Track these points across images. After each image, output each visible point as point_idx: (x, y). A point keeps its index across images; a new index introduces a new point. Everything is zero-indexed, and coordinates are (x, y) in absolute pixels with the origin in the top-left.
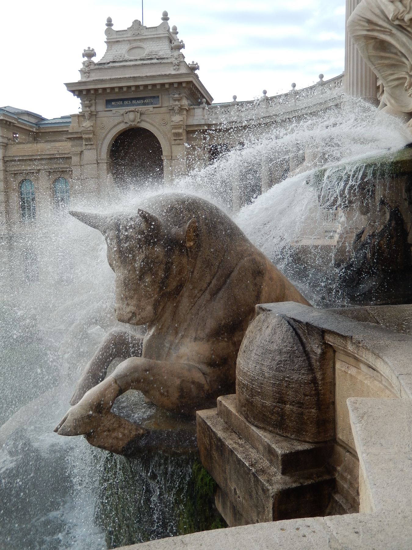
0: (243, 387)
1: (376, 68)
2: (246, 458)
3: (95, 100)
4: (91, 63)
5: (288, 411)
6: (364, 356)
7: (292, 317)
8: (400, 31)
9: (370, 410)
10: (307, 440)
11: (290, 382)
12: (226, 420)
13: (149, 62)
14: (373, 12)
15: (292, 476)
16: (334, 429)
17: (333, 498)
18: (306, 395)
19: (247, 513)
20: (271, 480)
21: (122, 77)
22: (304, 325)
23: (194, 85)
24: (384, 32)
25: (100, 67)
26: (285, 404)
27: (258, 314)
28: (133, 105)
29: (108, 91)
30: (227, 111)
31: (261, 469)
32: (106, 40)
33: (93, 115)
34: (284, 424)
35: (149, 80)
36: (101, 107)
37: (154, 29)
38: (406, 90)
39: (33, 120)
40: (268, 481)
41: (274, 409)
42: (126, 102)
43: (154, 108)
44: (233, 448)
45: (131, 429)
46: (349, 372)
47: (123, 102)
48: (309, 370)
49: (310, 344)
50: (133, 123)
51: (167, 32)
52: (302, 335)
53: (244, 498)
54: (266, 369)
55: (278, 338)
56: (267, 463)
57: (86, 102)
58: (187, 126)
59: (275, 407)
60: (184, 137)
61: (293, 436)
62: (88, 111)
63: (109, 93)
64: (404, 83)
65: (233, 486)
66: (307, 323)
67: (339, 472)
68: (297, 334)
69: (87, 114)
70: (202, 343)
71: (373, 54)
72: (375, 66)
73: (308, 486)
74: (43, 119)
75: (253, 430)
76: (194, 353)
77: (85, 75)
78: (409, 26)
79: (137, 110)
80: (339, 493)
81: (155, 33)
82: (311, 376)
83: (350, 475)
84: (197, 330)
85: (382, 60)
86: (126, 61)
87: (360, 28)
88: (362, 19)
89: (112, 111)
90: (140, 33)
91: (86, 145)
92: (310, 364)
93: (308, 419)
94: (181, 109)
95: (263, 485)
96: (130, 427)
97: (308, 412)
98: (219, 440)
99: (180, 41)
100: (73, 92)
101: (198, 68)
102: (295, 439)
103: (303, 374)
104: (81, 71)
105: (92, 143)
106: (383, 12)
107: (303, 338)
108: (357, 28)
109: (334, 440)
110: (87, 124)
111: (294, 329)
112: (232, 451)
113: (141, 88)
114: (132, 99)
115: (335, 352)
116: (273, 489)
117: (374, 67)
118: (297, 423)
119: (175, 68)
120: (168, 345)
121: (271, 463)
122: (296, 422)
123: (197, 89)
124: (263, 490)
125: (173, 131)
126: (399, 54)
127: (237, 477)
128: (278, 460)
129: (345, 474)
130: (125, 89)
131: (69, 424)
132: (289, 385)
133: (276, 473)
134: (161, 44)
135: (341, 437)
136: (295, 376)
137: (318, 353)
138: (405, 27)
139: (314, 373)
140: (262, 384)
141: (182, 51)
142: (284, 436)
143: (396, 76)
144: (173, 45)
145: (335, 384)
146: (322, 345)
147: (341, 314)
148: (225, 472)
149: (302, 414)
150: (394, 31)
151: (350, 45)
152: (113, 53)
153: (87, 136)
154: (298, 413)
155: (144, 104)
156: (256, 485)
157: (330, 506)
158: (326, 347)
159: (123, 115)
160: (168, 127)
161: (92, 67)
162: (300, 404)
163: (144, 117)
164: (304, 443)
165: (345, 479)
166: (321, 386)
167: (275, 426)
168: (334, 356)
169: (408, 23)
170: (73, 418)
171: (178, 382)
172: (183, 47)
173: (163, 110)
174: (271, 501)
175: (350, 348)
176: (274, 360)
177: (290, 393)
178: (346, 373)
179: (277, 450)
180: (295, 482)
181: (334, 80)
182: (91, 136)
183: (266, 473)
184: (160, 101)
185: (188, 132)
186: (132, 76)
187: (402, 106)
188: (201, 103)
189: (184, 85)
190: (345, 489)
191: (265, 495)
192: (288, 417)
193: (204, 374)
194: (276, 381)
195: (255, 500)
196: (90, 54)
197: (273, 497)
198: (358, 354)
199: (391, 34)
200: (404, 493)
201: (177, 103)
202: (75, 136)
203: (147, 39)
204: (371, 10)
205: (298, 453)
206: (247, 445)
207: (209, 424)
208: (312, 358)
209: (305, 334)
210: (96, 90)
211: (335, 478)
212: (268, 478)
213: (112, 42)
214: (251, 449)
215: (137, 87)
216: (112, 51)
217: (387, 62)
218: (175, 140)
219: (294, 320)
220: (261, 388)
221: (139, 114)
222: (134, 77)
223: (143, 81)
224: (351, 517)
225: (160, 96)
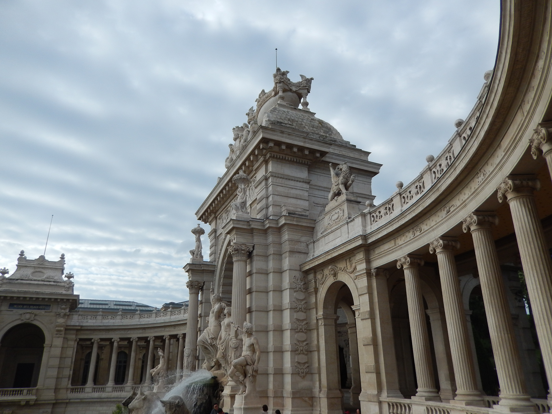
3: (2, 303)
4: (4, 278)
8: (211, 346)
13: (48, 283)
24: (207, 345)
25: (11, 281)
28: (30, 309)
32: (17, 264)
36: (5, 308)
37: (53, 263)
38: (212, 361)
42: (25, 307)
43: (45, 312)
47: (23, 306)
50: (28, 321)
51: (62, 266)
58: (67, 326)
60: (63, 333)
63: (14, 300)
71: (203, 350)
79: (32, 312)
81: (54, 265)
85: (205, 352)
86: (31, 280)
88: (202, 341)
89: (13, 311)
90: (43, 263)
94: (64, 315)
113: (40, 299)
114: (30, 305)
119: (66, 289)
125: (57, 328)
126: (210, 351)
130: (28, 299)
134: (56, 273)
143: (209, 356)
152: (21, 273)
155: (39, 309)
159: (21, 314)
160: (53, 325)
161: (5, 281)
163: (37, 318)
172: (73, 277)
173: (52, 314)
184: (51, 308)
185: (66, 330)
186: (35, 290)
187: (210, 364)
196: (4, 272)
199: (208, 346)
201: (63, 311)
203: (47, 268)
204: (204, 339)
210: (6, 297)
213: (21, 266)
215: (38, 298)
216: (20, 271)
218: (56, 334)
221: (34, 315)
222: (36, 292)
223: (42, 295)
225: (51, 305)
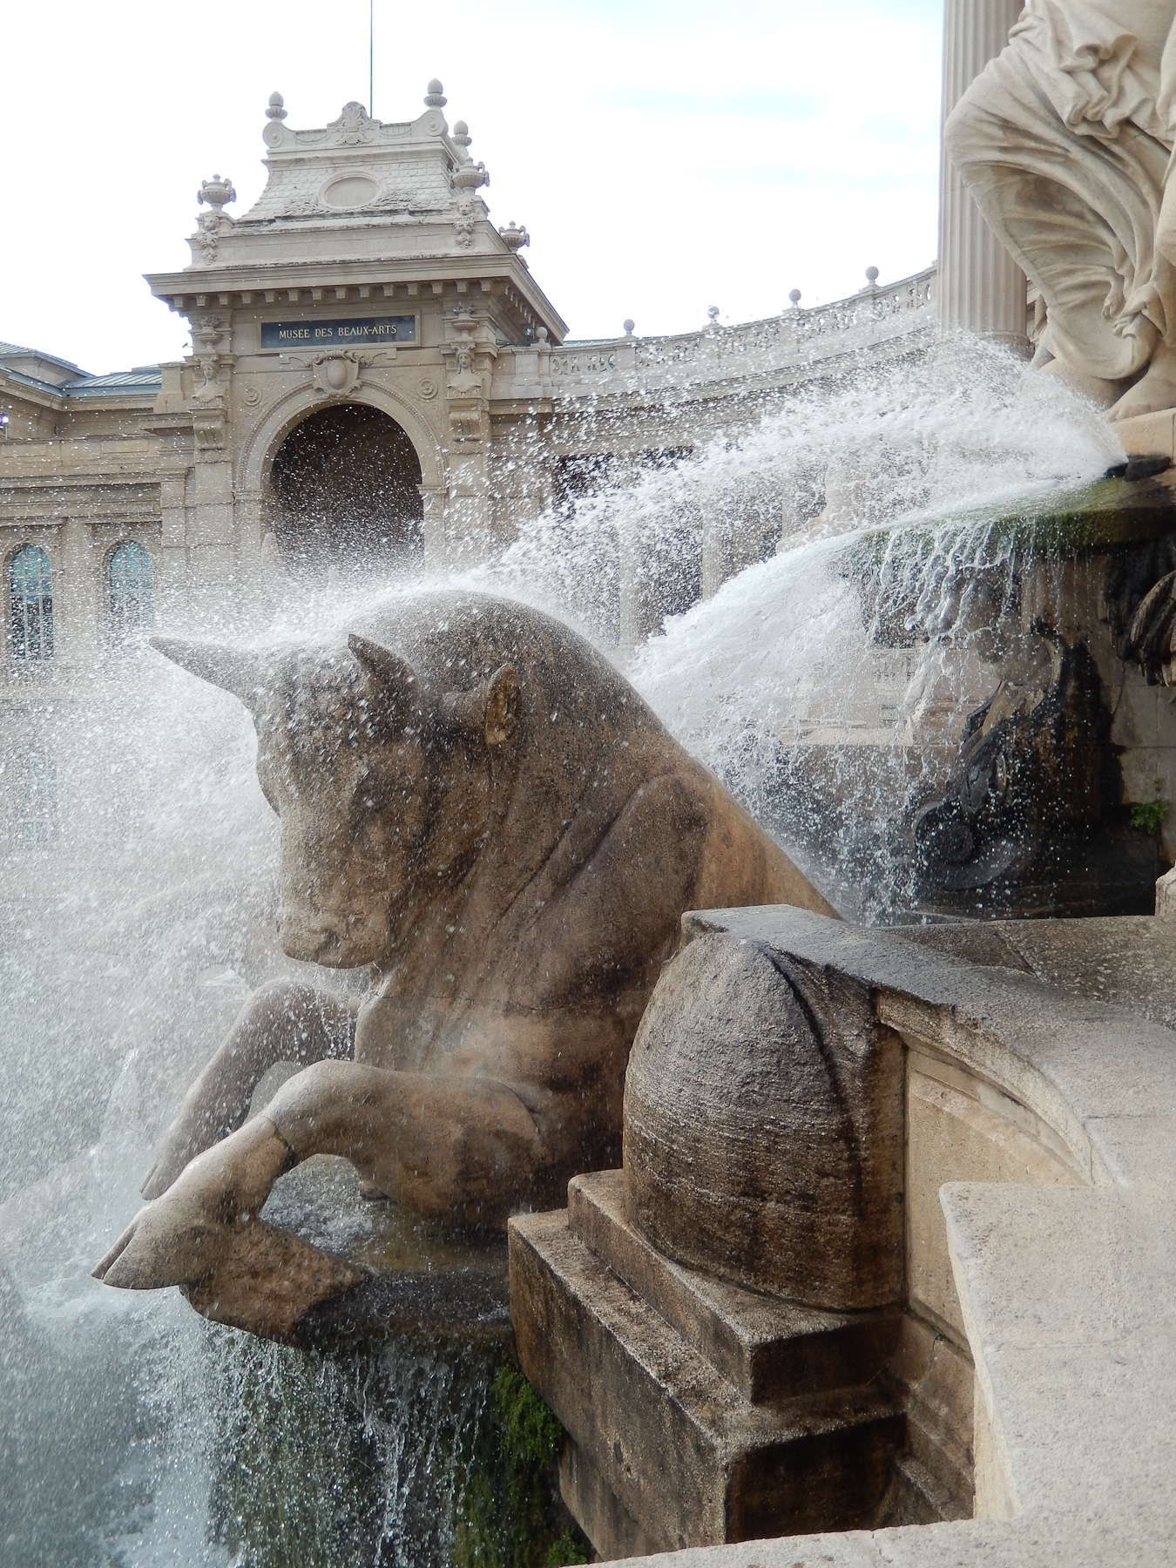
0: (642, 1150)
1: (1024, 253)
2: (651, 1355)
3: (231, 326)
4: (222, 219)
5: (773, 1219)
6: (988, 1063)
7: (785, 948)
8: (1093, 153)
9: (1006, 1219)
10: (827, 1302)
11: (777, 1135)
12: (593, 1245)
13: (387, 220)
14: (1016, 99)
15: (781, 1409)
16: (903, 1271)
17: (899, 1473)
18: (823, 1174)
19: (652, 1517)
20: (721, 1418)
21: (308, 260)
22: (819, 972)
23: (513, 287)
24: (1047, 155)
25: (248, 230)
26: (764, 1199)
27: (690, 938)
28: (341, 340)
29: (270, 299)
30: (606, 364)
31: (694, 1387)
32: (266, 157)
33: (224, 366)
34: (760, 1258)
35: (388, 272)
36: (247, 343)
37: (402, 130)
38: (1108, 317)
39: (52, 378)
40: (713, 1423)
41: (730, 1213)
42: (320, 333)
43: (398, 349)
44: (612, 1325)
45: (319, 1270)
46: (946, 1109)
47: (312, 332)
48: (833, 1101)
49: (835, 1026)
50: (340, 392)
51: (439, 138)
52: (812, 1001)
53: (643, 1472)
54: (709, 1098)
55: (746, 1008)
56: (711, 1371)
57: (205, 330)
58: (493, 402)
59: (736, 1206)
60: (484, 432)
61: (785, 1293)
62: (209, 355)
63: (270, 306)
64: (1102, 299)
65: (612, 1437)
66: (828, 967)
67: (915, 1397)
68: (799, 997)
69: (207, 364)
70: (527, 1020)
71: (1015, 216)
72: (1021, 247)
73: (828, 1436)
74: (81, 376)
75: (671, 1274)
76: (503, 1049)
77: (205, 252)
78: (1116, 141)
79: (350, 354)
80: (916, 1458)
81: (407, 140)
82: (836, 1119)
83: (949, 1405)
84: (511, 985)
85: (1041, 232)
86: (323, 216)
87: (982, 142)
88: (986, 117)
89: (278, 355)
90: (364, 138)
91: (203, 450)
92: (836, 1086)
93: (828, 1242)
94: (477, 354)
95: (699, 1434)
96: (315, 1264)
97: (829, 1223)
98: (574, 1302)
99: (476, 163)
100: (169, 299)
101: (525, 241)
102: (793, 1301)
103: (816, 1113)
104: (192, 241)
105: (220, 445)
106: (1044, 101)
107: (816, 1008)
108: (974, 141)
109: (902, 1303)
110: (206, 391)
111: (792, 984)
112: (609, 1335)
113: (364, 294)
114: (336, 324)
115: (905, 1049)
116: (729, 1445)
117: (1019, 251)
118: (798, 1255)
119: (460, 238)
120: (428, 1026)
121: (721, 1370)
122: (794, 1250)
123: (523, 299)
124: (698, 1448)
125: (454, 416)
126: (1090, 217)
127: (624, 1409)
128: (741, 1361)
129: (934, 1404)
130: (317, 296)
131: (137, 1255)
132: (776, 1143)
133: (737, 1400)
134: (421, 172)
135: (921, 1297)
136: (793, 1120)
137: (860, 1054)
138: (1106, 143)
139: (847, 1111)
140: (698, 1141)
141: (481, 191)
142: (759, 1293)
143: (1079, 278)
144: (455, 175)
145: (905, 1144)
146: (869, 1031)
147: (923, 942)
148: (590, 1396)
149: (811, 1228)
150: (1076, 153)
151: (952, 190)
152: (287, 193)
153: (206, 426)
154: (801, 1227)
155: (372, 338)
156: (678, 1435)
157: (888, 1497)
158: (883, 1034)
159: (310, 367)
160: (439, 403)
161: (225, 230)
162: (807, 1200)
163: (369, 376)
164: (815, 1313)
165: (932, 1417)
166: (867, 1149)
167: (735, 1262)
168: (905, 1062)
169: (1115, 134)
170: (149, 1236)
171: (456, 1132)
172: (484, 180)
173: (426, 355)
174: (721, 1482)
175: (950, 1039)
176: (734, 1072)
177: (779, 1166)
178: (939, 1111)
179: (739, 1331)
180: (789, 1425)
181: (906, 285)
182: (216, 425)
183: (706, 1400)
184: (417, 330)
185: (494, 420)
186: (338, 258)
187: (1096, 362)
188: (533, 339)
189: (486, 287)
190: (932, 1448)
191: (704, 1463)
192: (771, 1238)
193: (531, 1110)
194: (739, 1134)
195: (674, 1478)
196: (218, 194)
197: (726, 1469)
198: (970, 1058)
199: (1068, 162)
200: (1102, 1461)
201: (465, 337)
202: (173, 424)
203: (384, 155)
204: (1011, 94)
205: (799, 1340)
206: (653, 1318)
207: (544, 1254)
208: (841, 1067)
209: (823, 999)
210: (235, 296)
211: (904, 1415)
212: (713, 1413)
213: (284, 161)
214: (663, 1330)
215: (353, 289)
216: (282, 187)
217: (1055, 237)
218: (457, 440)
219: (793, 958)
220: (695, 1151)
221: (356, 366)
222: (343, 262)
223: (369, 272)
224: (951, 1531)
225: (417, 317)
